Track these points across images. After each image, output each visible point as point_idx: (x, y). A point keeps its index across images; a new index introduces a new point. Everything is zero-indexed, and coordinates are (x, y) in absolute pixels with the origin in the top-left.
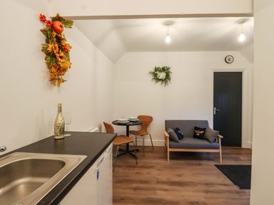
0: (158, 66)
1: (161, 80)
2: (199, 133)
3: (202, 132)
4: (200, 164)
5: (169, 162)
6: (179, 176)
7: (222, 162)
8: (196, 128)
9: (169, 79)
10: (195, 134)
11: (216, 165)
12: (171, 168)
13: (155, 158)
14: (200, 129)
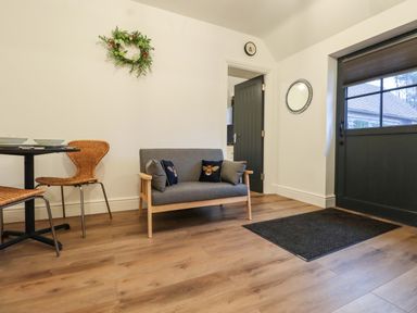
0: (121, 29)
1: (130, 62)
2: (209, 171)
3: (216, 168)
4: (217, 230)
5: (151, 239)
6: (183, 266)
7: (253, 219)
8: (205, 163)
9: (148, 63)
10: (203, 172)
11: (245, 226)
12: (156, 252)
13: (114, 237)
14: (213, 164)
